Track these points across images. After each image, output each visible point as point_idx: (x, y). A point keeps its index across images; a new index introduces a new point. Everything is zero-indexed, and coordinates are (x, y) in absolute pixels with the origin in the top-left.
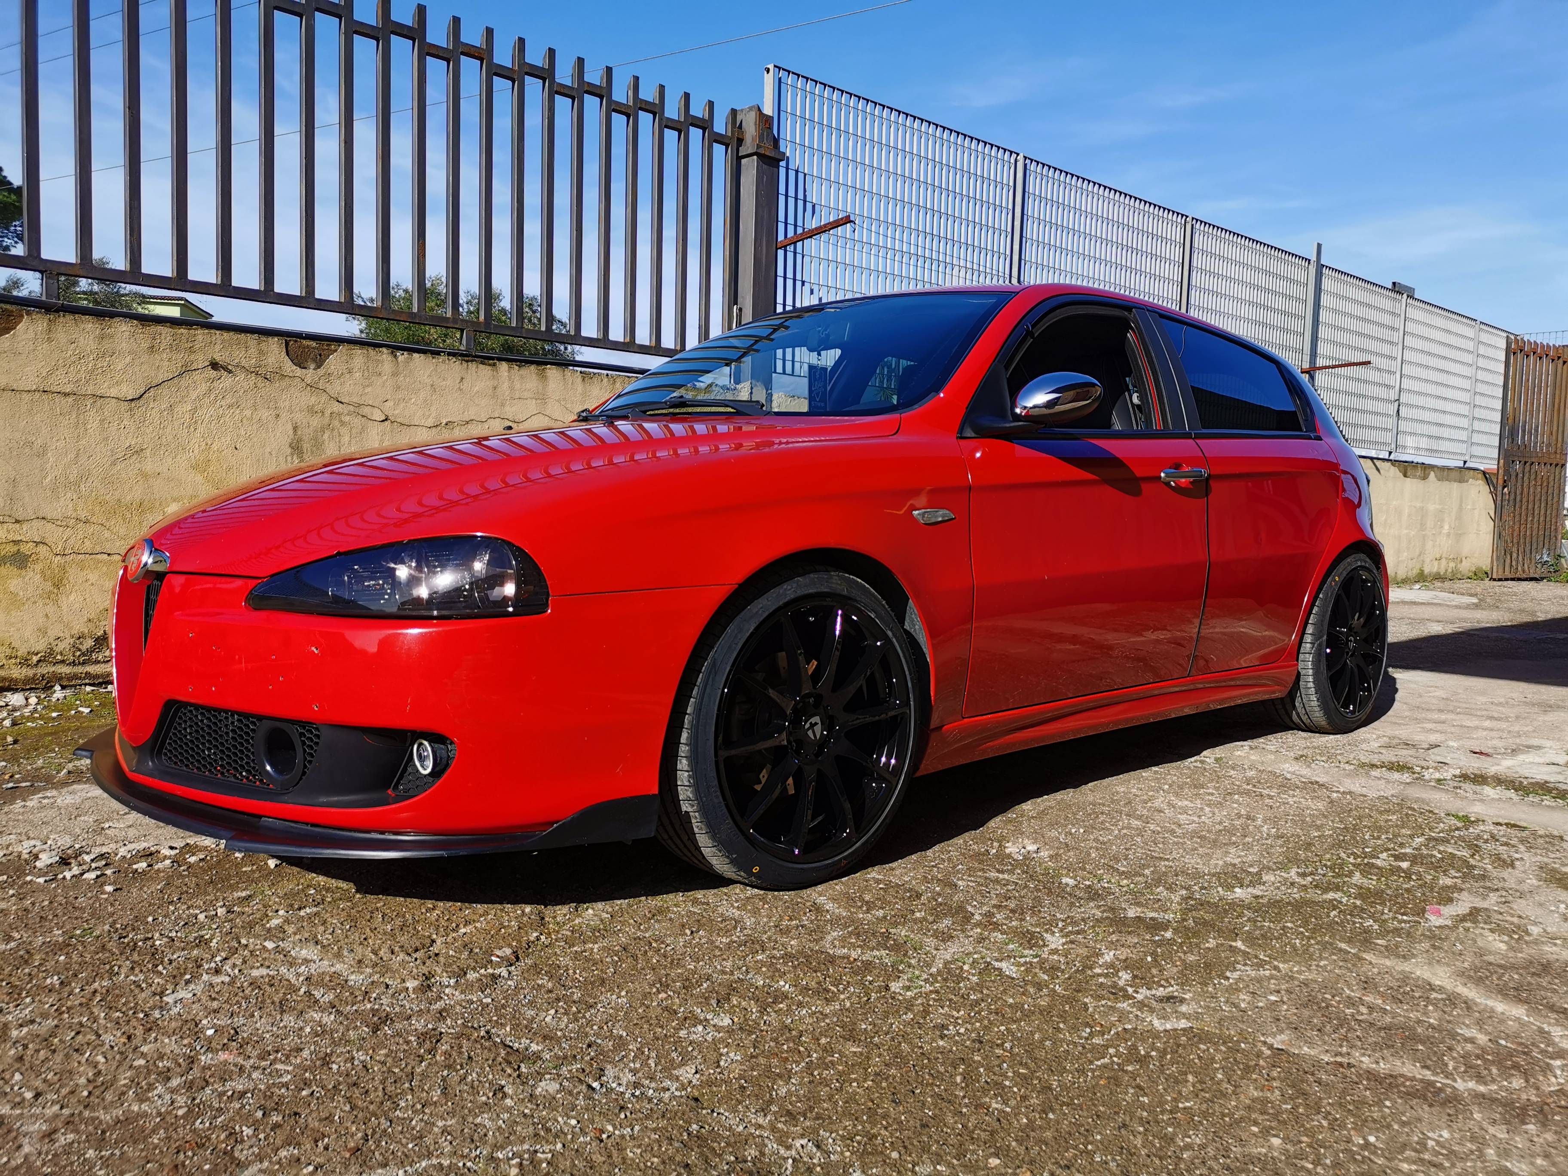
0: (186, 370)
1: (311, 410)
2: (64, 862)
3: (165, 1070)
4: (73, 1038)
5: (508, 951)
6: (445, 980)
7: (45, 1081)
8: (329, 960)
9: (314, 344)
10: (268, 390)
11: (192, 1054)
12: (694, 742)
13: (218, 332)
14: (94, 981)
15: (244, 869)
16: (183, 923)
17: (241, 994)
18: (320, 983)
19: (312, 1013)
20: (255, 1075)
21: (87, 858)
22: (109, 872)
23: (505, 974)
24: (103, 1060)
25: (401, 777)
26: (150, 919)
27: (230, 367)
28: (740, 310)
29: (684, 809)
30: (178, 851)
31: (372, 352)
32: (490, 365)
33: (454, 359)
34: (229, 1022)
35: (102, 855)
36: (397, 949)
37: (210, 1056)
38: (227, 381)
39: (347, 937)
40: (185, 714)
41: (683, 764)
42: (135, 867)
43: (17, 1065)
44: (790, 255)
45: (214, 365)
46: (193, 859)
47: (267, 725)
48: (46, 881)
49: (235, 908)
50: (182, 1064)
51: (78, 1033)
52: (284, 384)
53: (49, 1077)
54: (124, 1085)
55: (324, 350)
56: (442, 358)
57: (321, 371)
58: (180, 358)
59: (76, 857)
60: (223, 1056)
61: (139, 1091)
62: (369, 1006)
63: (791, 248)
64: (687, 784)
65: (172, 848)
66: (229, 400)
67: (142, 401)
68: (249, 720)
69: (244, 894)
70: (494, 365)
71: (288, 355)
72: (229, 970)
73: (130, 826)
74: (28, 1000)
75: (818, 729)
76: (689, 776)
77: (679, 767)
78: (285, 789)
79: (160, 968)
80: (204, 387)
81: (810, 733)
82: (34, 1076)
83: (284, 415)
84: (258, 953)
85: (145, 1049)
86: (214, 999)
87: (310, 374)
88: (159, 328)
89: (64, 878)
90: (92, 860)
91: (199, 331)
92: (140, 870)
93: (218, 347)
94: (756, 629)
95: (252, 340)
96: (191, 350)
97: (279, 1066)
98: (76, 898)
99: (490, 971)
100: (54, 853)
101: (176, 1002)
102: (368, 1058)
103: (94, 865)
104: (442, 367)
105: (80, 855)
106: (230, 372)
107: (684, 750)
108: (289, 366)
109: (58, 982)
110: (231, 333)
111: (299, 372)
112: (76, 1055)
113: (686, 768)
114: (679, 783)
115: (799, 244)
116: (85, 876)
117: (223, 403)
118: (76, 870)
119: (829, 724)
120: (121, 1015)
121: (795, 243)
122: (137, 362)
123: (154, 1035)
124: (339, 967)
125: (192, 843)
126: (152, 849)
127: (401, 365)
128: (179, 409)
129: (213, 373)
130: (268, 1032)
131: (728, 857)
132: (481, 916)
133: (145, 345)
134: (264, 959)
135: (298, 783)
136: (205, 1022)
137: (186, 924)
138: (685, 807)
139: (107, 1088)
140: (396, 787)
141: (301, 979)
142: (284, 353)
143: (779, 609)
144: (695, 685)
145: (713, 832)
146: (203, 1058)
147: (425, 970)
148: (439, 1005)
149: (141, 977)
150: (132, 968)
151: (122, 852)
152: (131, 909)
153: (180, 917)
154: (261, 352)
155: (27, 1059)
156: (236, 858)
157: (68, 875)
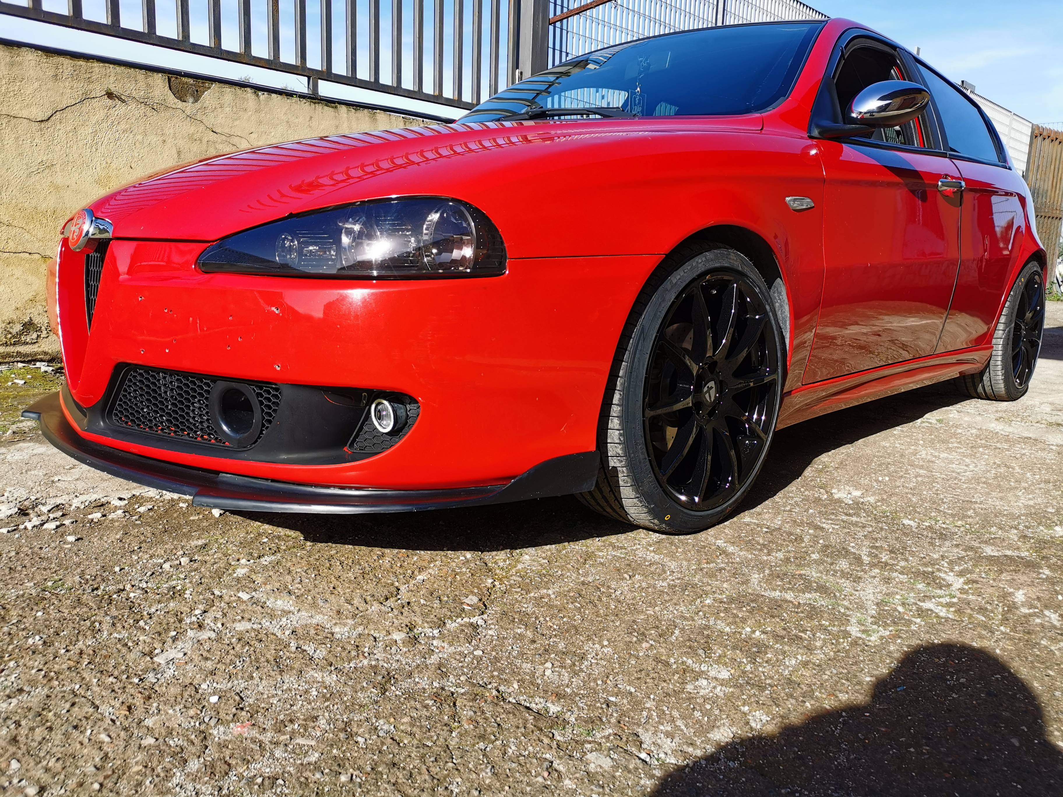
0: (86, 98)
1: (191, 138)
2: (23, 512)
3: (178, 749)
4: (68, 711)
5: (475, 599)
6: (428, 631)
7: (47, 770)
8: (307, 611)
9: (191, 81)
10: (155, 118)
11: (203, 727)
12: (624, 403)
13: (111, 66)
14: (78, 640)
15: (192, 518)
16: (149, 573)
17: (232, 652)
18: (307, 637)
19: (312, 672)
20: (278, 753)
21: (44, 509)
22: (67, 522)
23: (480, 622)
24: (107, 739)
25: (357, 436)
26: (117, 569)
27: (123, 97)
28: (521, 73)
29: (612, 464)
30: (126, 502)
31: (238, 90)
32: (333, 107)
33: (304, 101)
34: (230, 685)
35: (57, 506)
36: (368, 598)
37: (222, 729)
38: (121, 109)
39: (315, 586)
40: (135, 377)
41: (614, 423)
42: (90, 517)
43: (12, 749)
44: (558, 31)
45: (110, 95)
46: (142, 509)
47: (221, 386)
48: (8, 532)
49: (196, 557)
50: (196, 741)
51: (73, 704)
52: (168, 114)
53: (50, 764)
54: (138, 773)
55: (200, 87)
56: (295, 99)
57: (198, 105)
58: (80, 87)
59: (33, 508)
60: (236, 729)
61: (157, 780)
62: (365, 662)
63: (558, 24)
64: (618, 441)
65: (120, 499)
66: (123, 126)
67: (50, 123)
68: (202, 382)
69: (200, 542)
70: (336, 107)
71: (170, 89)
72: (212, 624)
73: (77, 480)
74: (12, 664)
75: (713, 392)
76: (620, 434)
77: (610, 426)
78: (242, 447)
79: (142, 623)
80: (101, 114)
81: (707, 396)
82: (32, 764)
83: (170, 141)
84: (234, 604)
85: (149, 722)
86: (207, 659)
87: (189, 106)
88: (61, 59)
89: (26, 528)
90: (49, 511)
91: (96, 64)
92: (96, 520)
93: (112, 79)
94: (677, 298)
95: (140, 74)
96: (89, 80)
97: (301, 741)
98: (41, 548)
99: (466, 620)
100: (12, 505)
101: (168, 663)
102: (392, 727)
103: (52, 516)
104: (295, 107)
105: (37, 506)
106: (123, 101)
107: (615, 410)
108: (171, 99)
109: (41, 642)
110: (123, 68)
111: (180, 104)
112: (75, 733)
113: (617, 427)
114: (609, 441)
115: (565, 21)
116: (46, 526)
117: (119, 128)
118: (36, 521)
119: (720, 389)
120: (115, 680)
121: (561, 20)
122: (44, 87)
123: (155, 705)
124: (318, 619)
125: (138, 494)
126: (102, 500)
127: (262, 103)
128: (81, 131)
129: (109, 102)
130: (273, 696)
131: (646, 507)
132: (430, 562)
133: (52, 73)
134: (243, 611)
135: (256, 441)
136: (204, 686)
137: (153, 573)
138: (613, 463)
139: (119, 777)
140: (351, 445)
141: (287, 633)
142: (167, 88)
143: (694, 280)
144: (626, 350)
145: (637, 484)
146: (215, 732)
147: (406, 621)
148: (434, 659)
149: (125, 634)
150: (114, 624)
151: (76, 503)
152: (96, 559)
153: (144, 567)
154: (148, 85)
155: (22, 739)
156: (181, 508)
157: (29, 525)
